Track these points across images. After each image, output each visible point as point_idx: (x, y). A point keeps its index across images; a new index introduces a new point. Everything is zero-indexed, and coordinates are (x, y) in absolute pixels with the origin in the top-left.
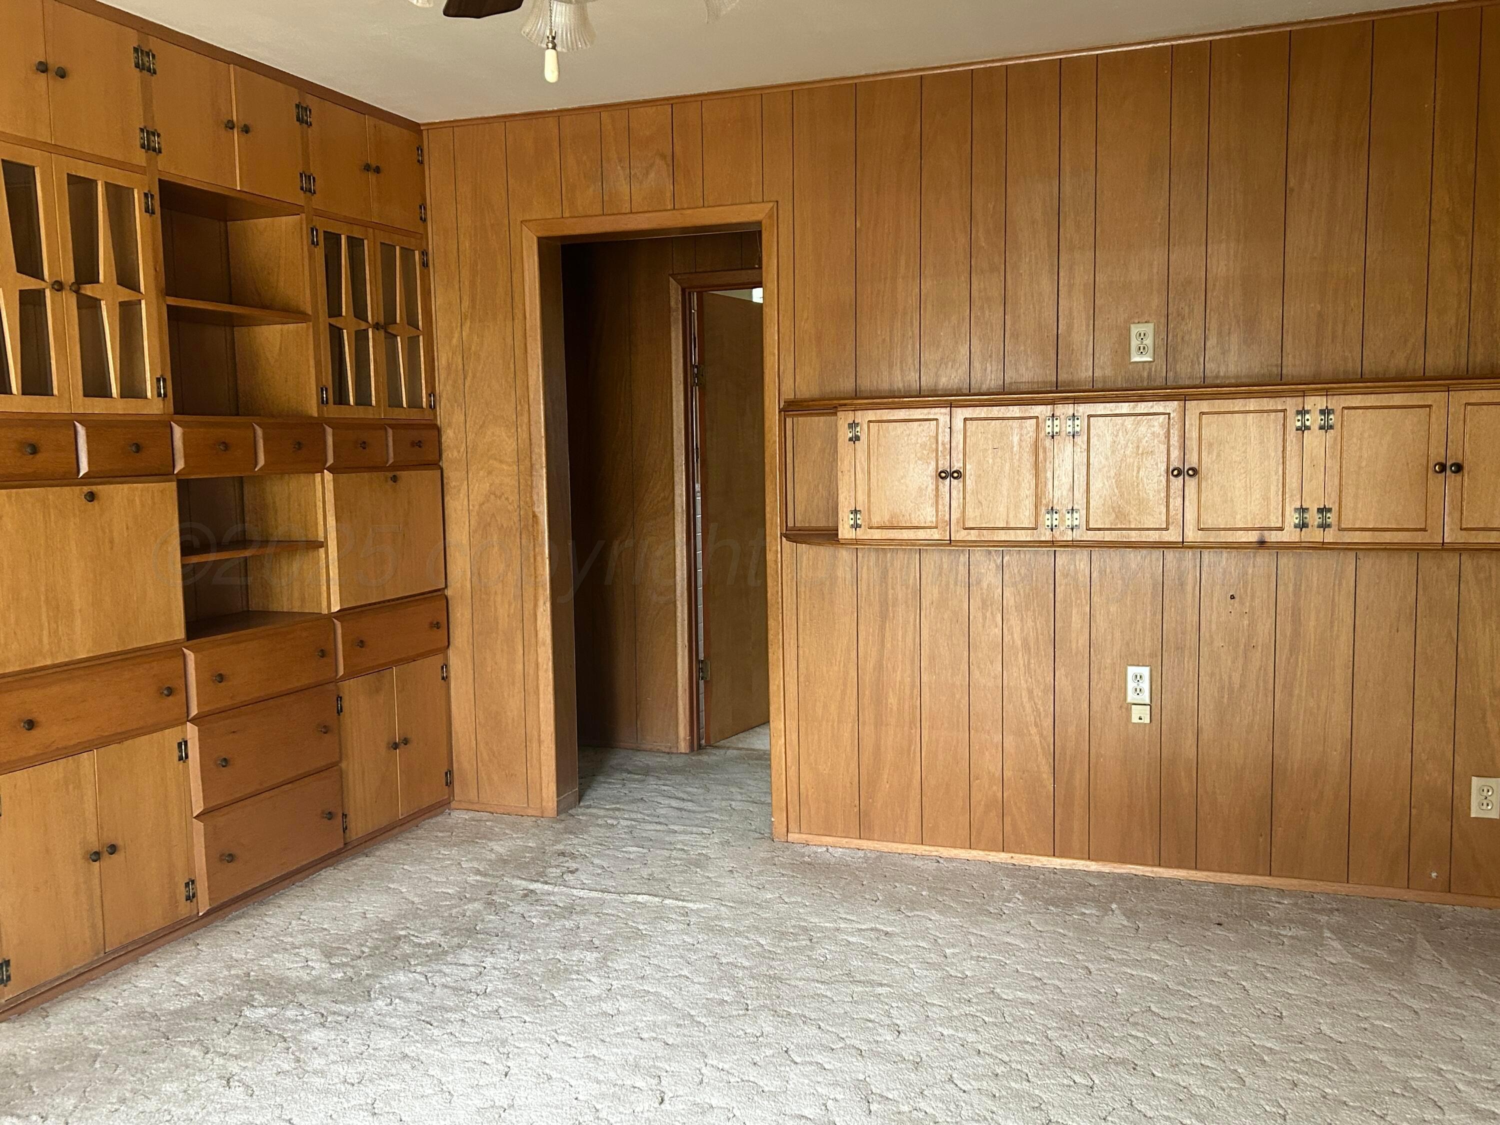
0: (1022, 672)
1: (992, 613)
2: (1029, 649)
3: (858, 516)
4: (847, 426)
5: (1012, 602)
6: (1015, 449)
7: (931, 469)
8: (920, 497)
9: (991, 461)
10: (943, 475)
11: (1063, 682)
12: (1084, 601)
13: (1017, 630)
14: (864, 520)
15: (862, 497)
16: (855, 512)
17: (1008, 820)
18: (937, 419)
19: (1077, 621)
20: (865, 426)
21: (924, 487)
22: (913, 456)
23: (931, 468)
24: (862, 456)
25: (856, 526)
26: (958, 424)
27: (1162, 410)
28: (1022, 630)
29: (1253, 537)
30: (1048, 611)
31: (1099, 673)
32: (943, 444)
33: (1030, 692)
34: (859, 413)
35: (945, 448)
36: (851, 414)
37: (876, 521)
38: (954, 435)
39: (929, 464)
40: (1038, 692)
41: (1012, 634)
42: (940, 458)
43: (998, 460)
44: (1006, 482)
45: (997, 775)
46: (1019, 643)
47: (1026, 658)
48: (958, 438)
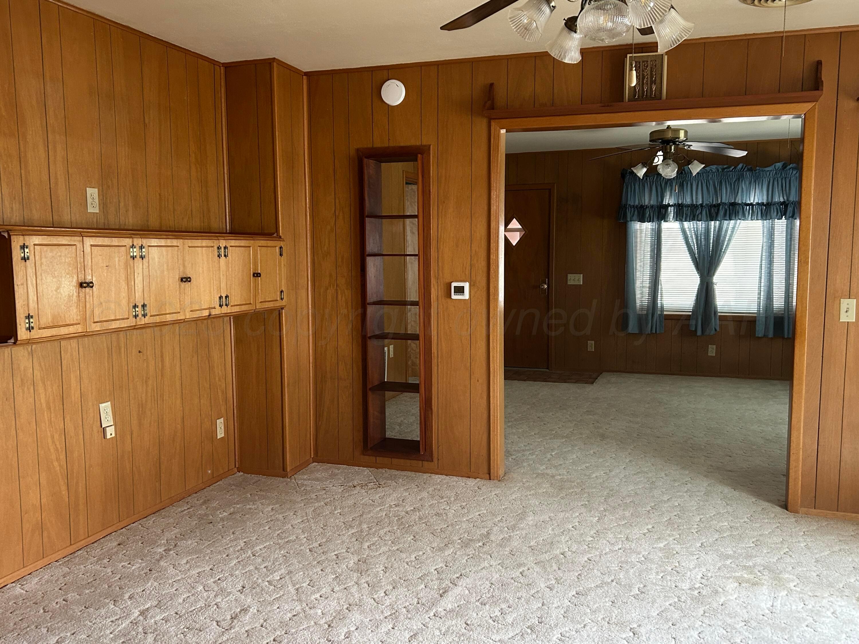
0: (47, 424)
1: (28, 388)
2: (50, 408)
3: (31, 320)
4: (19, 247)
5: (39, 377)
6: (117, 267)
7: (74, 282)
8: (70, 302)
9: (105, 274)
10: (81, 285)
11: (69, 425)
12: (77, 368)
13: (43, 396)
14: (36, 324)
15: (32, 304)
16: (29, 317)
17: (45, 534)
18: (75, 245)
19: (74, 382)
20: (32, 248)
21: (71, 294)
22: (63, 272)
23: (74, 280)
24: (31, 271)
25: (30, 329)
26: (88, 249)
27: (175, 244)
28: (46, 394)
29: (206, 313)
30: (59, 380)
31: (87, 413)
32: (80, 263)
33: (53, 437)
34: (27, 237)
35: (81, 265)
36: (21, 238)
37: (44, 322)
38: (86, 256)
39: (73, 277)
40: (56, 436)
41: (40, 401)
42: (79, 273)
43: (109, 274)
44: (113, 289)
45: (37, 505)
46: (44, 405)
47: (49, 415)
48: (88, 258)
